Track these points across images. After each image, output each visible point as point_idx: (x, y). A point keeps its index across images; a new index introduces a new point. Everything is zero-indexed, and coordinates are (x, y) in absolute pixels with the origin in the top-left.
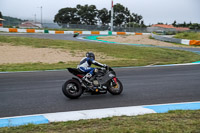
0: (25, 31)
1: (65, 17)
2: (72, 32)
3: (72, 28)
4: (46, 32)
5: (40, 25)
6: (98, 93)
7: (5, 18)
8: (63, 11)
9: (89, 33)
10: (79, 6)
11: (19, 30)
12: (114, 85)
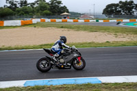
0: (83, 21)
1: (110, 11)
2: (115, 21)
3: (115, 17)
4: (97, 21)
5: (93, 17)
6: (64, 68)
7: (71, 13)
8: (109, 6)
9: (128, 20)
10: (120, 2)
11: (79, 21)
12: (78, 63)
